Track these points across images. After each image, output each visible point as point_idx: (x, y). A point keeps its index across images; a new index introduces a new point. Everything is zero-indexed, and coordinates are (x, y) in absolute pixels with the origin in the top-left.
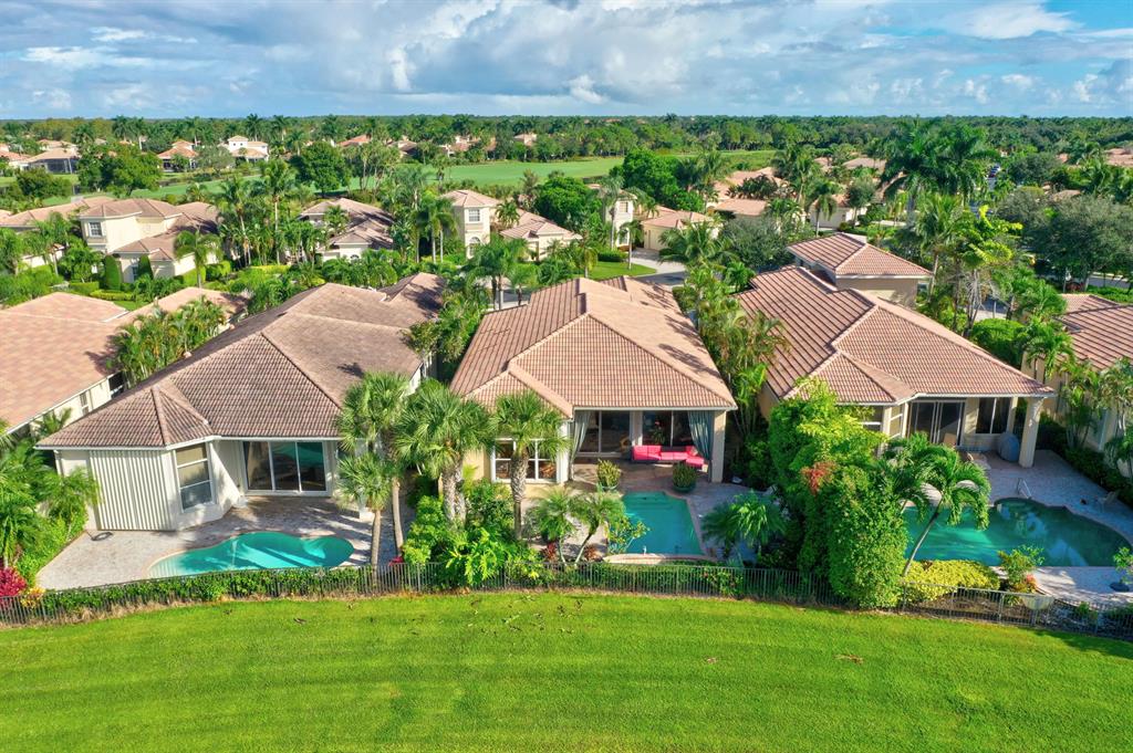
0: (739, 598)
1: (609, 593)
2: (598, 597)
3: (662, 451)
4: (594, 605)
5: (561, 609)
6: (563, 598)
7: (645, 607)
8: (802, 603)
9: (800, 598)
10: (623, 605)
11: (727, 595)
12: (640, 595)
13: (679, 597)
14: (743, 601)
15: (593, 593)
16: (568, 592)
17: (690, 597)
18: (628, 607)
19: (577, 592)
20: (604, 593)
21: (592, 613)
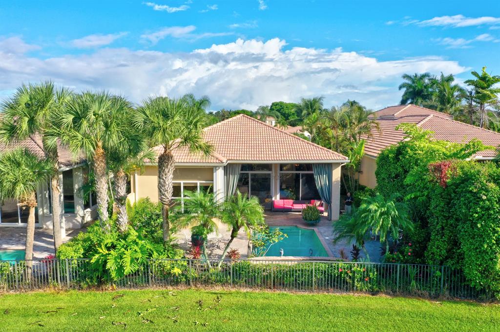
0: (374, 293)
1: (249, 290)
2: (238, 293)
3: (294, 203)
4: (233, 300)
5: (200, 303)
6: (204, 294)
7: (283, 302)
8: (436, 297)
9: (433, 293)
10: (261, 300)
11: (361, 290)
12: (278, 292)
13: (315, 294)
14: (378, 297)
15: (233, 290)
16: (209, 289)
17: (325, 293)
18: (266, 301)
19: (218, 289)
20: (244, 290)
21: (230, 307)
